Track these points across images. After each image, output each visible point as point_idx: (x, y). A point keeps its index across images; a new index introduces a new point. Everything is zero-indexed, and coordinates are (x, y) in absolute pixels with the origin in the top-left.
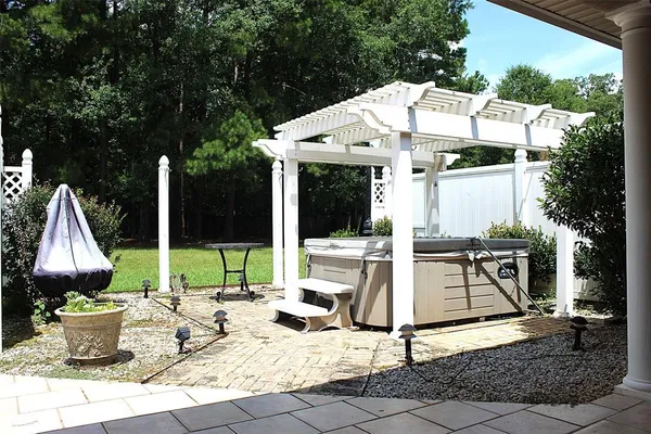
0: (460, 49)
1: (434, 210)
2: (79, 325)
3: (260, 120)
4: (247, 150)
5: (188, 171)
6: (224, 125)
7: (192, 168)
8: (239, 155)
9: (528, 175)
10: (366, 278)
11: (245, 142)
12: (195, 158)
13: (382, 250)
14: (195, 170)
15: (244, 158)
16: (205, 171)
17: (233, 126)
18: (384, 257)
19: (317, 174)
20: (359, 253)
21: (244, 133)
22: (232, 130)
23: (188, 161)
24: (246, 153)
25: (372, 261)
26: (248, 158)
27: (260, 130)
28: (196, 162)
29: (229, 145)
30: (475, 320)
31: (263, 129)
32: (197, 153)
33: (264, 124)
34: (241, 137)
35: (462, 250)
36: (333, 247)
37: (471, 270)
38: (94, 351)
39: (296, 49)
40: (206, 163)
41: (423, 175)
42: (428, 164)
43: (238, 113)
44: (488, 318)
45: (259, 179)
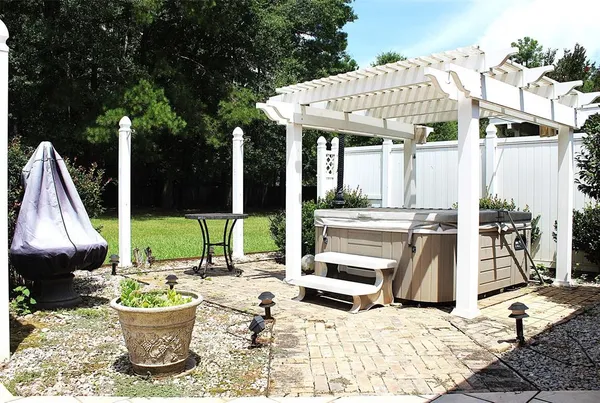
0: (343, 33)
1: (413, 181)
2: (155, 324)
3: (163, 90)
4: (151, 119)
5: (89, 139)
6: (127, 93)
7: (93, 136)
8: (145, 124)
9: (499, 151)
10: (414, 251)
11: (149, 111)
12: (98, 126)
13: (433, 223)
14: (97, 139)
15: (149, 127)
16: (107, 139)
17: (136, 94)
18: (436, 230)
19: (216, 146)
20: (405, 226)
21: (147, 102)
22: (137, 98)
23: (89, 129)
24: (150, 121)
25: (422, 235)
26: (153, 128)
27: (162, 100)
28: (97, 130)
29: (132, 113)
30: (496, 292)
31: (165, 99)
32: (100, 120)
33: (166, 95)
34: (145, 107)
35: (492, 222)
36: (363, 218)
37: (498, 242)
38: (171, 356)
39: (199, 21)
40: (109, 131)
41: (402, 146)
42: (407, 135)
43: (143, 82)
44: (507, 290)
45: (157, 148)
